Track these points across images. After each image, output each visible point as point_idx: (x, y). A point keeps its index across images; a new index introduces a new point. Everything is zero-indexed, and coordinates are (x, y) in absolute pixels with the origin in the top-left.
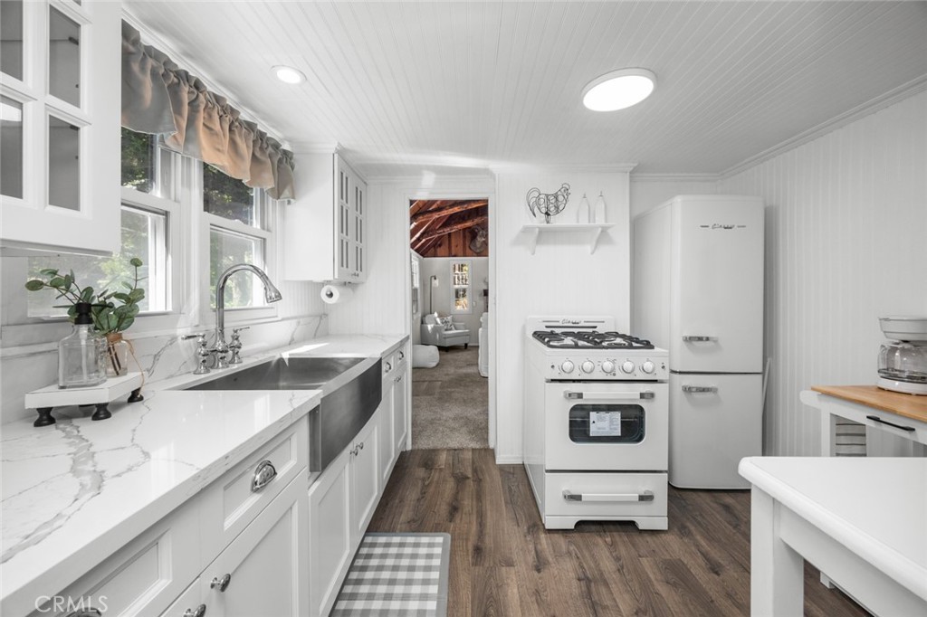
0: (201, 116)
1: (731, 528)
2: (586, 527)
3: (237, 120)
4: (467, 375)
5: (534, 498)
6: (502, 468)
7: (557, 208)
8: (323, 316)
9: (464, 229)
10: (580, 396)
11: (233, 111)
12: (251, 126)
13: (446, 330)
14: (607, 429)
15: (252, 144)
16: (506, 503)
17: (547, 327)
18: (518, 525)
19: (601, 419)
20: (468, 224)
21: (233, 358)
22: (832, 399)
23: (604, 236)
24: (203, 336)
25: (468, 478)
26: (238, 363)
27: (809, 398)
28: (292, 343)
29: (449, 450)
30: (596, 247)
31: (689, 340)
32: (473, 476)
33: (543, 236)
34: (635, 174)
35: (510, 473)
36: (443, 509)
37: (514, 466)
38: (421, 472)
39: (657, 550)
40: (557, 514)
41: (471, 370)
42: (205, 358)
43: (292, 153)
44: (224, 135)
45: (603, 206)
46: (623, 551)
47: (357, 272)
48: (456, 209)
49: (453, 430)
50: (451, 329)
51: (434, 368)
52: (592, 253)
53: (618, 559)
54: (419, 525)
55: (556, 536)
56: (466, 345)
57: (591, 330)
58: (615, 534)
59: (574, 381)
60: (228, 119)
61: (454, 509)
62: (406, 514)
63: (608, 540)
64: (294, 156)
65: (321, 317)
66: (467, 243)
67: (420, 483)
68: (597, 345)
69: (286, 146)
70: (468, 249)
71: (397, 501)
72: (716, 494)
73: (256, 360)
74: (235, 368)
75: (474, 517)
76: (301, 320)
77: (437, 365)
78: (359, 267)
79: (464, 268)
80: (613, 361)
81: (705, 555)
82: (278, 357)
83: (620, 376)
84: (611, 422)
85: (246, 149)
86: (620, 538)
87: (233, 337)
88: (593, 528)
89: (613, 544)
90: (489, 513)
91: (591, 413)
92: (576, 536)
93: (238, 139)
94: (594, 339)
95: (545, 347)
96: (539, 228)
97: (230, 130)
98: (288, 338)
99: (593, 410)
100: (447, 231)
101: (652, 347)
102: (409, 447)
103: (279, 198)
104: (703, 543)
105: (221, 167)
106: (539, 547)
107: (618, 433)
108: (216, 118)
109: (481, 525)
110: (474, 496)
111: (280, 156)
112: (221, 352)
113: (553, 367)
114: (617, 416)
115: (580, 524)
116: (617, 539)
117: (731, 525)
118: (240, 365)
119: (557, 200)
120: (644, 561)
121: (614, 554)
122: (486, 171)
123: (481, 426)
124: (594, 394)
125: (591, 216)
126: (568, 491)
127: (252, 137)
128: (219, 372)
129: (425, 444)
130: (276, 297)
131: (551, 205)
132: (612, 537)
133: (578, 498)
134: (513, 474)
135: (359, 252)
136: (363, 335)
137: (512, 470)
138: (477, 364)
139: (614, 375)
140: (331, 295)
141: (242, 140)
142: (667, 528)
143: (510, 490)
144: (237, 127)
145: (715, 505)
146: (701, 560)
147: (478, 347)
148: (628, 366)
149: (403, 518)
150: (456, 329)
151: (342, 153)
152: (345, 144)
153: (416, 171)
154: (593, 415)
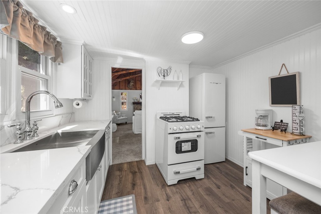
0: (20, 20)
1: (220, 174)
2: (181, 182)
3: (37, 24)
4: (129, 134)
5: (162, 175)
6: (148, 166)
7: (167, 74)
8: (73, 113)
9: (125, 80)
10: (179, 138)
11: (35, 20)
12: (43, 28)
13: (118, 117)
14: (187, 148)
15: (44, 36)
16: (152, 179)
17: (164, 115)
18: (158, 186)
19: (185, 145)
20: (128, 78)
21: (34, 134)
22: (246, 133)
23: (181, 85)
24: (19, 125)
25: (137, 172)
26: (36, 137)
27: (240, 133)
28: (60, 126)
29: (127, 163)
30: (179, 88)
31: (207, 118)
32: (138, 171)
33: (163, 84)
34: (191, 65)
35: (151, 168)
36: (129, 186)
37: (152, 165)
38: (118, 173)
39: (202, 185)
40: (171, 179)
41: (130, 132)
42: (21, 135)
43: (61, 43)
44: (31, 30)
45: (182, 74)
46: (193, 187)
47: (90, 95)
48: (124, 72)
49: (127, 155)
50: (120, 117)
51: (115, 132)
52: (178, 90)
53: (192, 190)
54: (121, 194)
55: (171, 187)
56: (126, 122)
57: (178, 116)
58: (189, 182)
59: (177, 133)
60: (33, 23)
61: (134, 185)
62: (115, 191)
63: (188, 185)
64: (62, 44)
65: (72, 114)
66: (126, 85)
67: (118, 177)
68: (183, 121)
69: (58, 39)
70: (126, 87)
71: (110, 186)
72: (214, 164)
73: (45, 135)
74: (36, 139)
75: (142, 187)
76: (64, 115)
77: (116, 131)
78: (90, 93)
79: (123, 94)
80: (189, 126)
81: (215, 184)
82: (56, 132)
83: (191, 130)
84: (188, 145)
85: (41, 38)
86: (191, 183)
87: (34, 125)
88: (182, 182)
89: (189, 186)
90: (147, 184)
91: (182, 143)
92: (178, 186)
93: (38, 33)
94: (181, 119)
95: (167, 122)
96: (162, 81)
97: (34, 28)
98: (58, 124)
99: (183, 142)
100: (119, 80)
101: (199, 121)
102: (111, 164)
103: (55, 62)
104: (214, 180)
105: (29, 45)
106: (167, 192)
107: (190, 149)
108: (27, 21)
109: (145, 188)
110: (140, 179)
111: (56, 43)
112: (29, 132)
113: (170, 129)
114: (190, 143)
115: (179, 181)
116: (190, 184)
117: (220, 173)
118: (38, 137)
119: (167, 72)
120: (200, 189)
121: (190, 189)
122: (142, 59)
123: (138, 152)
124: (183, 137)
125: (178, 78)
126: (175, 171)
127: (44, 33)
128: (28, 142)
129: (117, 162)
130: (60, 105)
131: (165, 73)
132: (189, 184)
133: (179, 173)
134: (153, 168)
135: (90, 86)
136: (91, 121)
137: (152, 167)
138: (132, 129)
139: (189, 130)
140: (78, 105)
141: (39, 33)
142: (204, 177)
143: (153, 174)
144: (37, 27)
145: (215, 168)
146: (214, 186)
147: (132, 123)
148: (193, 127)
149: (114, 192)
150: (122, 117)
151: (85, 45)
152: (87, 42)
153: (115, 56)
154: (183, 144)
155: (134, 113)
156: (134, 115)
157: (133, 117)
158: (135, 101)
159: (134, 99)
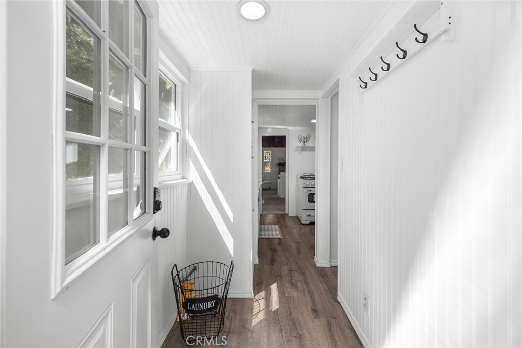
4: (274, 198)
5: (300, 220)
7: (307, 141)
56: (270, 188)
119: (307, 138)
131: (305, 140)
133: (310, 215)
138: (277, 194)
155: (279, 175)
156: (279, 178)
157: (279, 180)
158: (281, 162)
159: (280, 159)
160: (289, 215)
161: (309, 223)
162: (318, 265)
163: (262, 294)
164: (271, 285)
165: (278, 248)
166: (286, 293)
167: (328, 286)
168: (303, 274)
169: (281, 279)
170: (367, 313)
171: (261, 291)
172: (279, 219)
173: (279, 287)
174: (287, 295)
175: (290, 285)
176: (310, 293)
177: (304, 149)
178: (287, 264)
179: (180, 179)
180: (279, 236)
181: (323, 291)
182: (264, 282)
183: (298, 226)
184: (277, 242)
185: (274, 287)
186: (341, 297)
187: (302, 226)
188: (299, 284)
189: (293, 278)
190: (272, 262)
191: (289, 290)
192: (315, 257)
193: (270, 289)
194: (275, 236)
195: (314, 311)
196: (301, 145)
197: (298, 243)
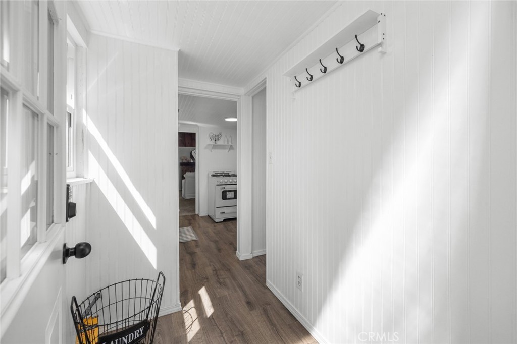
2: (226, 221)
7: (218, 139)
10: (225, 188)
17: (215, 173)
23: (231, 148)
30: (229, 150)
57: (228, 174)
59: (223, 185)
92: (224, 223)
95: (215, 178)
107: (233, 197)
113: (218, 182)
114: (232, 192)
119: (218, 137)
122: (197, 125)
124: (228, 188)
125: (228, 142)
133: (224, 213)
148: (235, 180)
154: (227, 193)
155: (184, 176)
159: (182, 158)
160: (200, 216)
161: (222, 221)
162: (241, 259)
163: (191, 303)
164: (198, 290)
165: (197, 250)
166: (217, 294)
167: (255, 277)
168: (229, 270)
169: (208, 282)
170: (301, 290)
171: (189, 301)
172: (190, 220)
173: (208, 291)
174: (218, 296)
175: (218, 286)
176: (241, 287)
177: (215, 147)
178: (210, 265)
179: (74, 178)
180: (194, 238)
181: (252, 282)
182: (190, 290)
183: (213, 225)
184: (193, 244)
185: (203, 292)
186: (269, 283)
187: (216, 224)
188: (228, 281)
189: (220, 277)
190: (193, 266)
191: (219, 290)
192: (237, 251)
193: (199, 295)
194: (190, 239)
195: (249, 303)
196: (212, 142)
197: (215, 242)
